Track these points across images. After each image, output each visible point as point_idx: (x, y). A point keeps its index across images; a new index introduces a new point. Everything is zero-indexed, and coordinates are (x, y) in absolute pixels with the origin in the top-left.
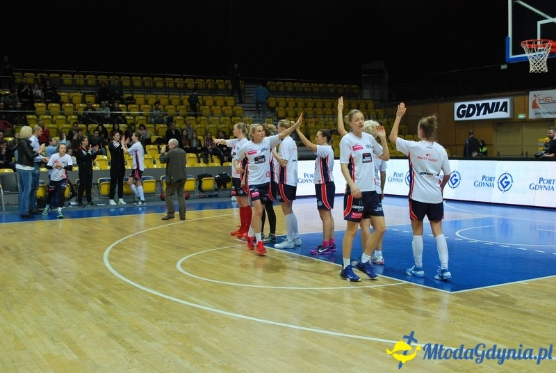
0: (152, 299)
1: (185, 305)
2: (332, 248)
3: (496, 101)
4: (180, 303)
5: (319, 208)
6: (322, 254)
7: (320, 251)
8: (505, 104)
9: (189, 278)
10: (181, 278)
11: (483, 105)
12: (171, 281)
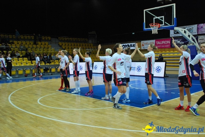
0: (32, 117)
1: (46, 119)
2: (92, 93)
3: (131, 44)
4: (44, 118)
5: (87, 79)
6: (89, 95)
7: (88, 94)
8: (134, 45)
9: (44, 107)
10: (41, 107)
11: (127, 45)
12: (37, 108)
